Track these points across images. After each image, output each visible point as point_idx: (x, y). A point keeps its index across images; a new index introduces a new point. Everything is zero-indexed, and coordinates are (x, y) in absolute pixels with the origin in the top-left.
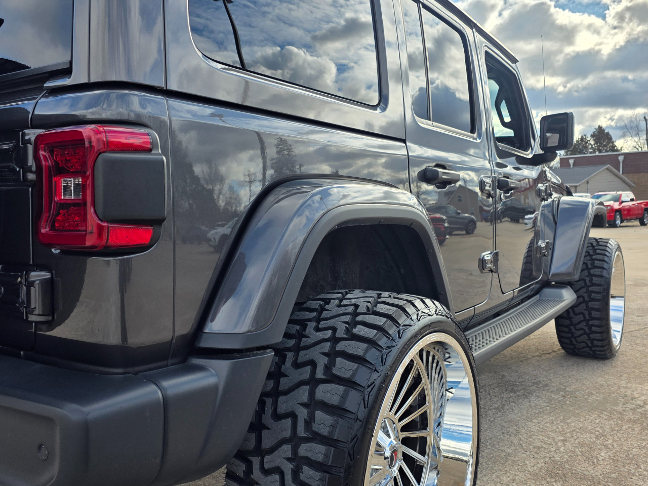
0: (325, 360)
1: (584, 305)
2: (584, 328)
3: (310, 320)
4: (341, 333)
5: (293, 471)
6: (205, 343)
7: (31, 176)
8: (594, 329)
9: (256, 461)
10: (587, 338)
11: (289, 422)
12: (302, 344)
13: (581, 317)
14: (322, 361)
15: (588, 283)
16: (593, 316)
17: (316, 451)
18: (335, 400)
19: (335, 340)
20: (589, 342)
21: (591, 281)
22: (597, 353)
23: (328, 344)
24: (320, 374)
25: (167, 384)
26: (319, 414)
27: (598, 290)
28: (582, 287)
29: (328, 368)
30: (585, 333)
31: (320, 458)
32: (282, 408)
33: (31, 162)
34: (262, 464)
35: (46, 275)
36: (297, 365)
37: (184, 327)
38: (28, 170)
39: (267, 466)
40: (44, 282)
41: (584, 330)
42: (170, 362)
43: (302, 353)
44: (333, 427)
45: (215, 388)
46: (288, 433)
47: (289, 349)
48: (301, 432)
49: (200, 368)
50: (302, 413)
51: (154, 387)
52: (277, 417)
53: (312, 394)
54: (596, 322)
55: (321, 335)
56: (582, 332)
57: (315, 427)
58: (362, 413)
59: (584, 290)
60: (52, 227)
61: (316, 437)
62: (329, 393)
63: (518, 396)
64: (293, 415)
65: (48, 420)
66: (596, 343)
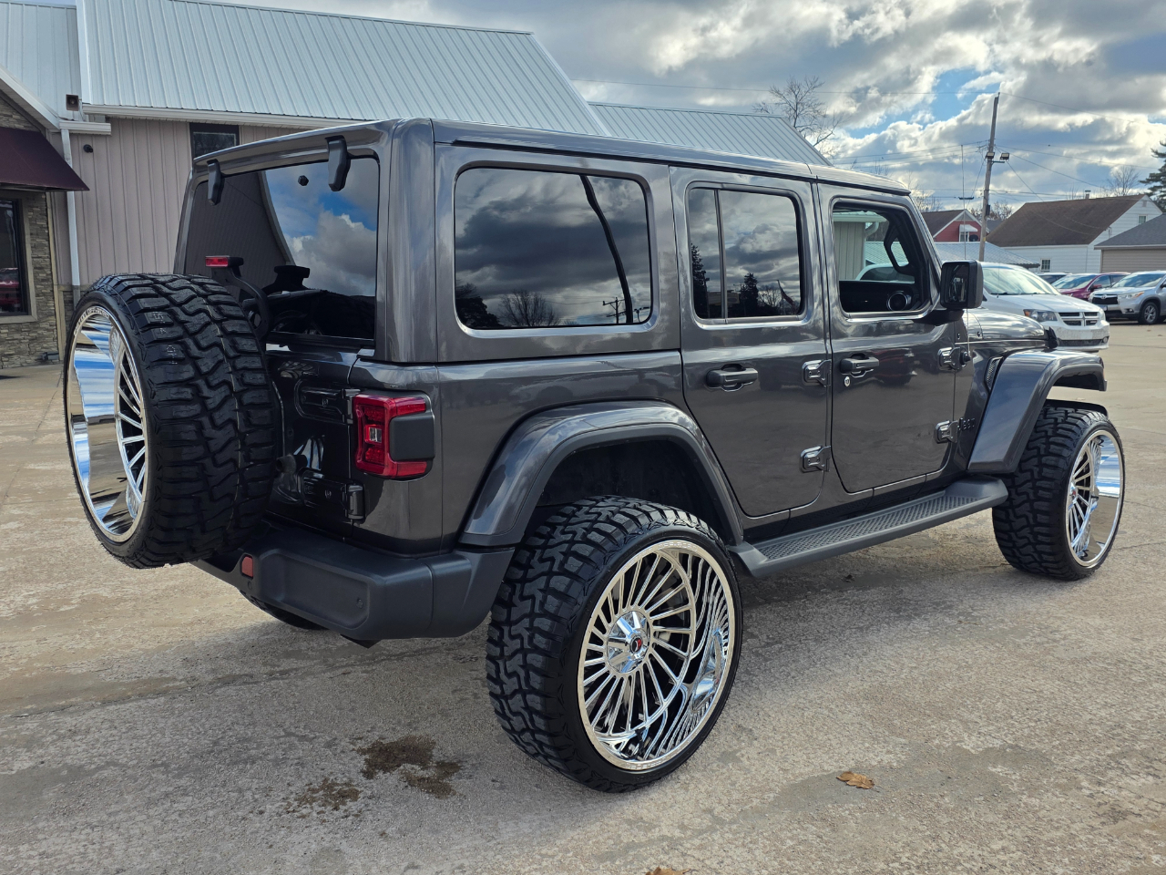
0: (562, 557)
1: (1027, 505)
2: (1029, 536)
3: (560, 524)
4: (578, 538)
5: (529, 636)
6: (465, 541)
7: (350, 422)
8: (1040, 538)
9: (506, 629)
10: (1032, 550)
11: (530, 602)
12: (549, 544)
13: (1023, 521)
14: (559, 558)
15: (1036, 476)
16: (1038, 520)
17: (544, 624)
18: (562, 588)
19: (572, 542)
20: (1036, 555)
21: (1040, 472)
22: (1050, 570)
23: (567, 545)
24: (555, 569)
25: (435, 567)
26: (550, 598)
27: (1047, 486)
28: (1028, 481)
29: (562, 564)
30: (1030, 543)
31: (546, 628)
32: (526, 592)
33: (350, 412)
34: (510, 631)
35: (358, 488)
36: (542, 560)
37: (451, 528)
38: (348, 417)
39: (513, 633)
40: (358, 492)
41: (1028, 538)
42: (441, 551)
43: (548, 550)
44: (559, 607)
45: (469, 572)
46: (528, 610)
47: (538, 547)
48: (537, 610)
49: (462, 558)
50: (539, 596)
51: (427, 568)
52: (523, 598)
53: (548, 582)
54: (1044, 530)
55: (564, 537)
56: (1025, 541)
57: (546, 607)
58: (582, 600)
59: (1030, 484)
60: (364, 459)
61: (545, 614)
62: (560, 583)
63: (900, 616)
64: (533, 597)
65: (363, 584)
66: (1045, 557)
